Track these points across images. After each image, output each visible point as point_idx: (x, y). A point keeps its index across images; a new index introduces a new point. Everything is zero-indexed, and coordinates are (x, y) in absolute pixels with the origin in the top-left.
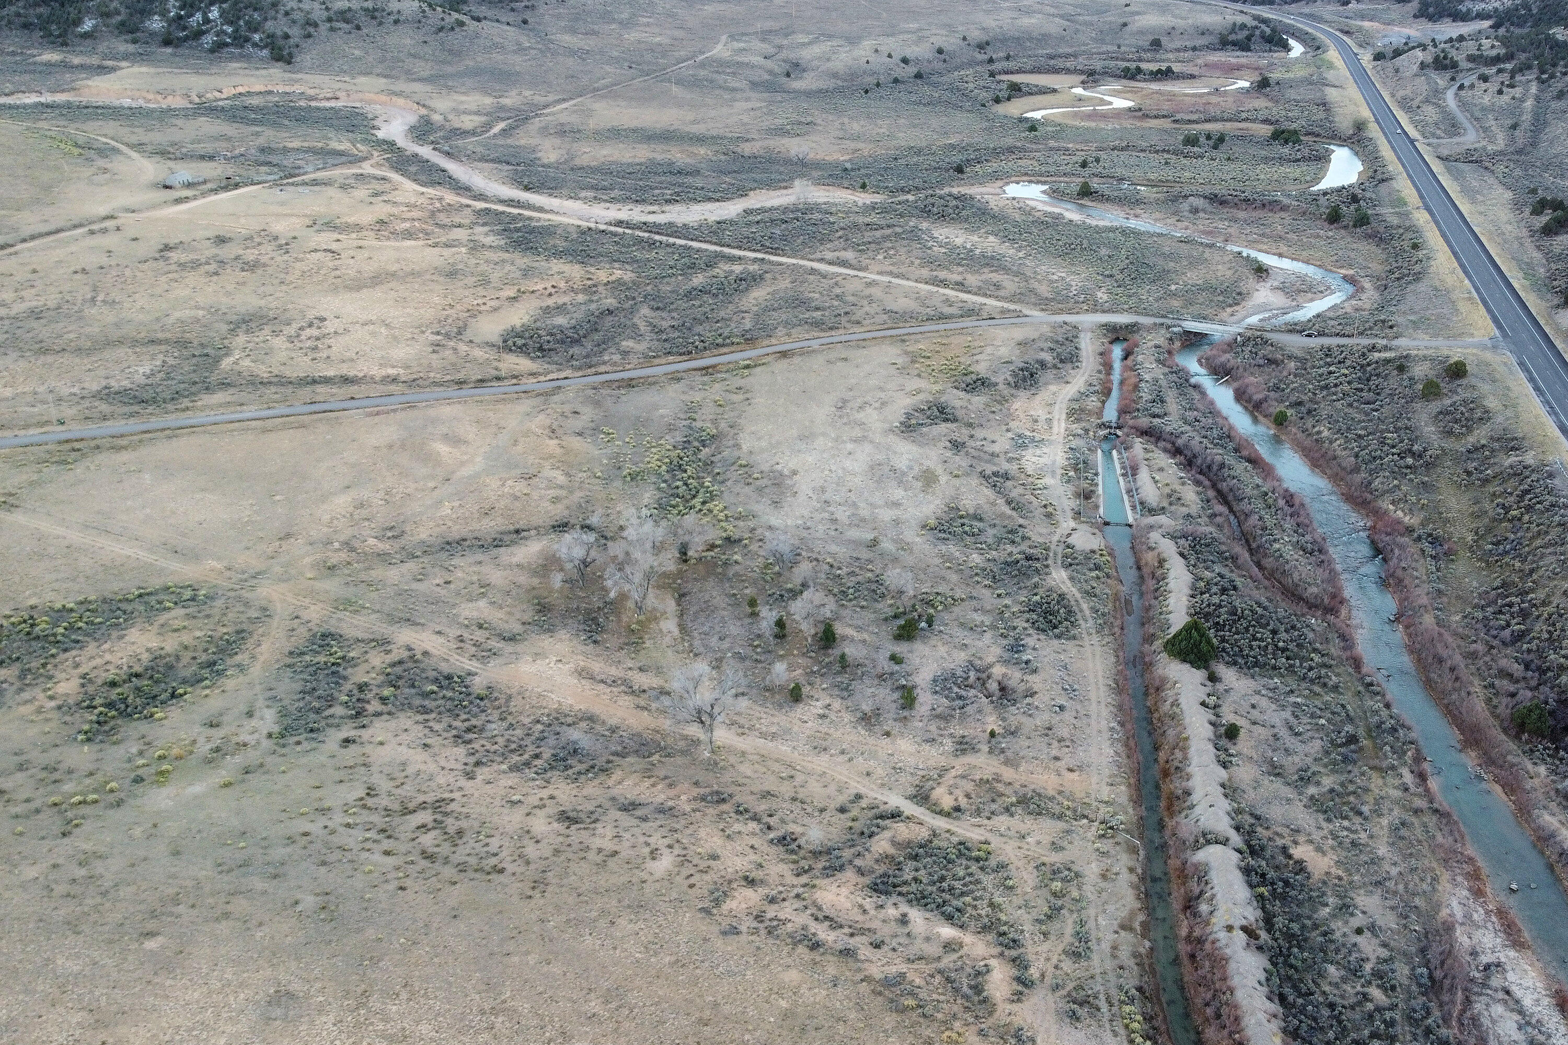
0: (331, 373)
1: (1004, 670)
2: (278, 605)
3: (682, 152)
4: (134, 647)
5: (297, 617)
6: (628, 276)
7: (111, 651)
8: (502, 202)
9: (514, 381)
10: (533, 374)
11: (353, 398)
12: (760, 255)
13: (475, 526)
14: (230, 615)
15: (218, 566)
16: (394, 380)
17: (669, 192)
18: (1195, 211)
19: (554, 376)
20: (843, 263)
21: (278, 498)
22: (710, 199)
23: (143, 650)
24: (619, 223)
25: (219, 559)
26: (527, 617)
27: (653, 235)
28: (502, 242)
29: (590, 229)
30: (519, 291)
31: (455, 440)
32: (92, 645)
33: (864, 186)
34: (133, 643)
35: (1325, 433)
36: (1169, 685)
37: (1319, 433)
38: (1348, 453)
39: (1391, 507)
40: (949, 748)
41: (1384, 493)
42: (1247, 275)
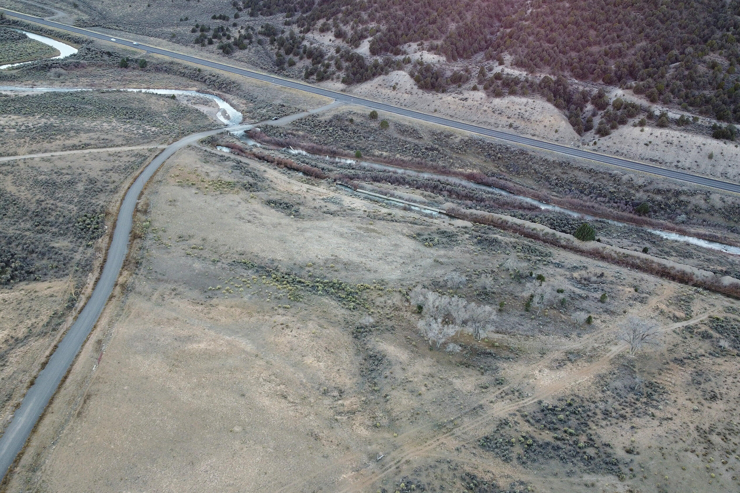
9: (83, 296)
18: (59, 76)
19: (89, 281)
35: (385, 154)
36: (601, 249)
37: (382, 154)
38: (410, 158)
39: (461, 170)
40: (638, 304)
41: (451, 165)
42: (172, 100)
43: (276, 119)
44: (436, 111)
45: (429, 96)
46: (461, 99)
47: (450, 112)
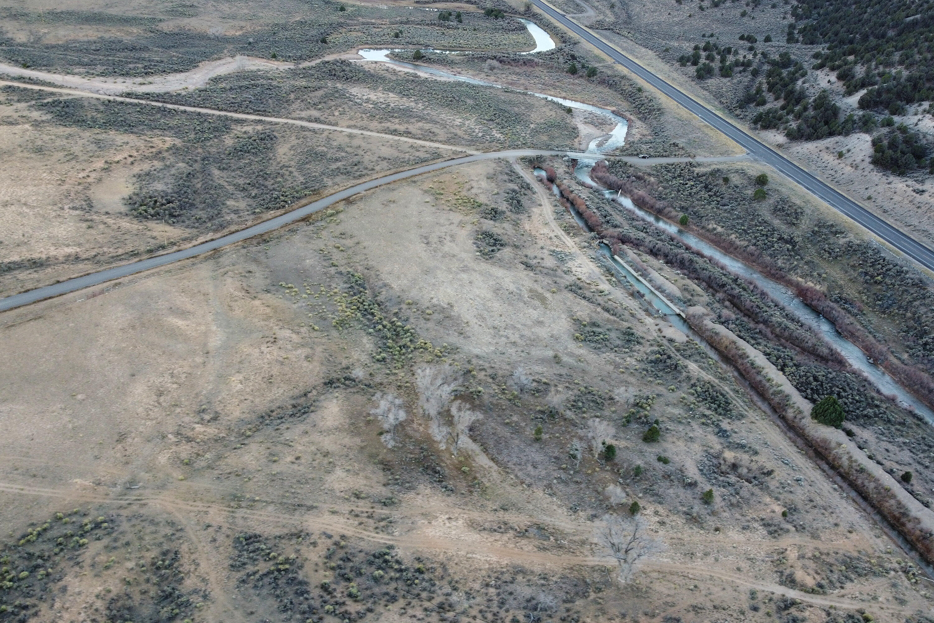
0: (16, 258)
1: (733, 454)
2: (177, 514)
3: (119, 31)
4: (83, 597)
5: (209, 526)
6: (178, 142)
7: (64, 608)
8: (14, 79)
9: (175, 248)
10: (185, 240)
11: (58, 282)
12: (258, 118)
13: (270, 396)
14: (147, 538)
15: (88, 483)
16: (77, 259)
17: (140, 66)
18: (492, 68)
19: (201, 239)
20: (317, 120)
21: (80, 397)
22: (176, 71)
23: (94, 598)
24: (129, 95)
25: (82, 475)
26: (383, 480)
27: (165, 105)
28: (49, 117)
29: (109, 101)
30: (106, 162)
31: (183, 314)
32: (44, 607)
33: (274, 56)
34: (79, 593)
35: (719, 229)
36: (833, 445)
37: (715, 229)
38: (746, 243)
39: (800, 279)
40: (763, 531)
41: (790, 270)
42: (565, 114)
43: (644, 157)
44: (869, 198)
45: (876, 176)
46: (914, 191)
47: (888, 205)
